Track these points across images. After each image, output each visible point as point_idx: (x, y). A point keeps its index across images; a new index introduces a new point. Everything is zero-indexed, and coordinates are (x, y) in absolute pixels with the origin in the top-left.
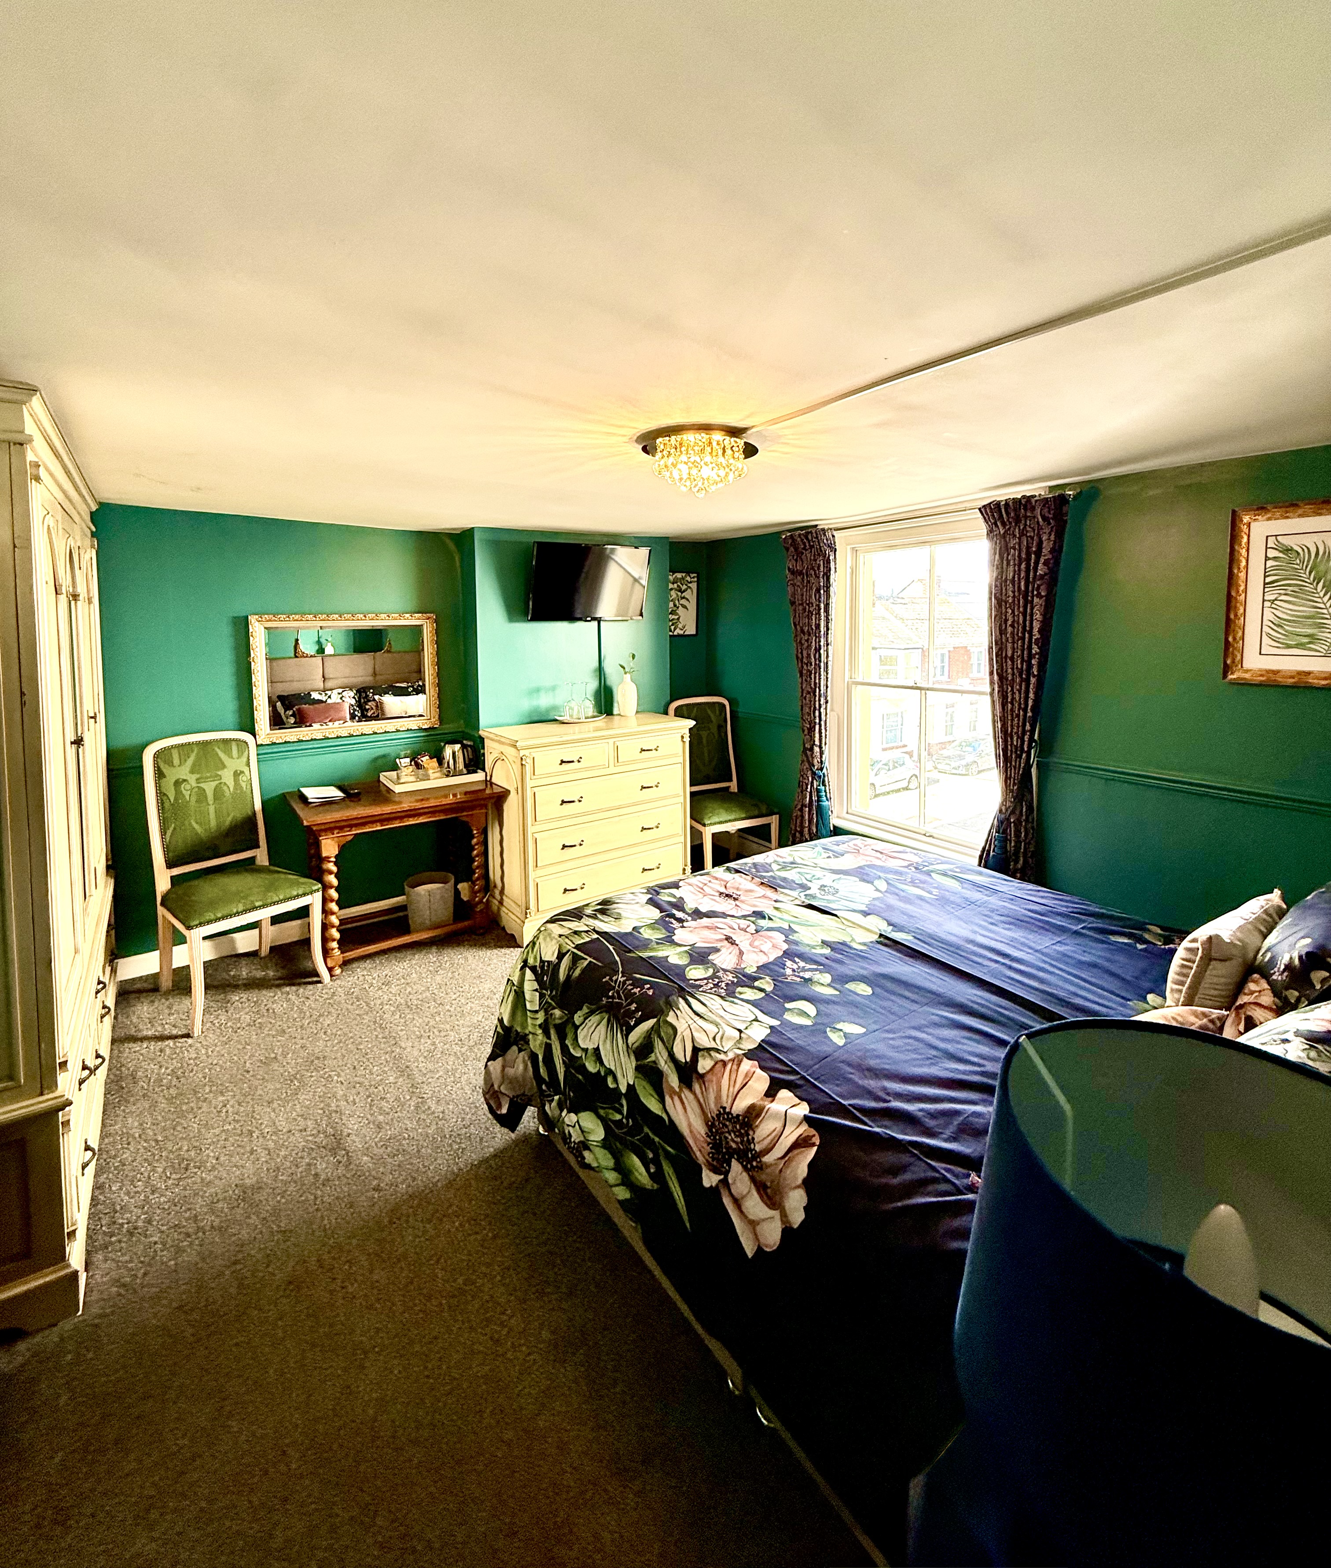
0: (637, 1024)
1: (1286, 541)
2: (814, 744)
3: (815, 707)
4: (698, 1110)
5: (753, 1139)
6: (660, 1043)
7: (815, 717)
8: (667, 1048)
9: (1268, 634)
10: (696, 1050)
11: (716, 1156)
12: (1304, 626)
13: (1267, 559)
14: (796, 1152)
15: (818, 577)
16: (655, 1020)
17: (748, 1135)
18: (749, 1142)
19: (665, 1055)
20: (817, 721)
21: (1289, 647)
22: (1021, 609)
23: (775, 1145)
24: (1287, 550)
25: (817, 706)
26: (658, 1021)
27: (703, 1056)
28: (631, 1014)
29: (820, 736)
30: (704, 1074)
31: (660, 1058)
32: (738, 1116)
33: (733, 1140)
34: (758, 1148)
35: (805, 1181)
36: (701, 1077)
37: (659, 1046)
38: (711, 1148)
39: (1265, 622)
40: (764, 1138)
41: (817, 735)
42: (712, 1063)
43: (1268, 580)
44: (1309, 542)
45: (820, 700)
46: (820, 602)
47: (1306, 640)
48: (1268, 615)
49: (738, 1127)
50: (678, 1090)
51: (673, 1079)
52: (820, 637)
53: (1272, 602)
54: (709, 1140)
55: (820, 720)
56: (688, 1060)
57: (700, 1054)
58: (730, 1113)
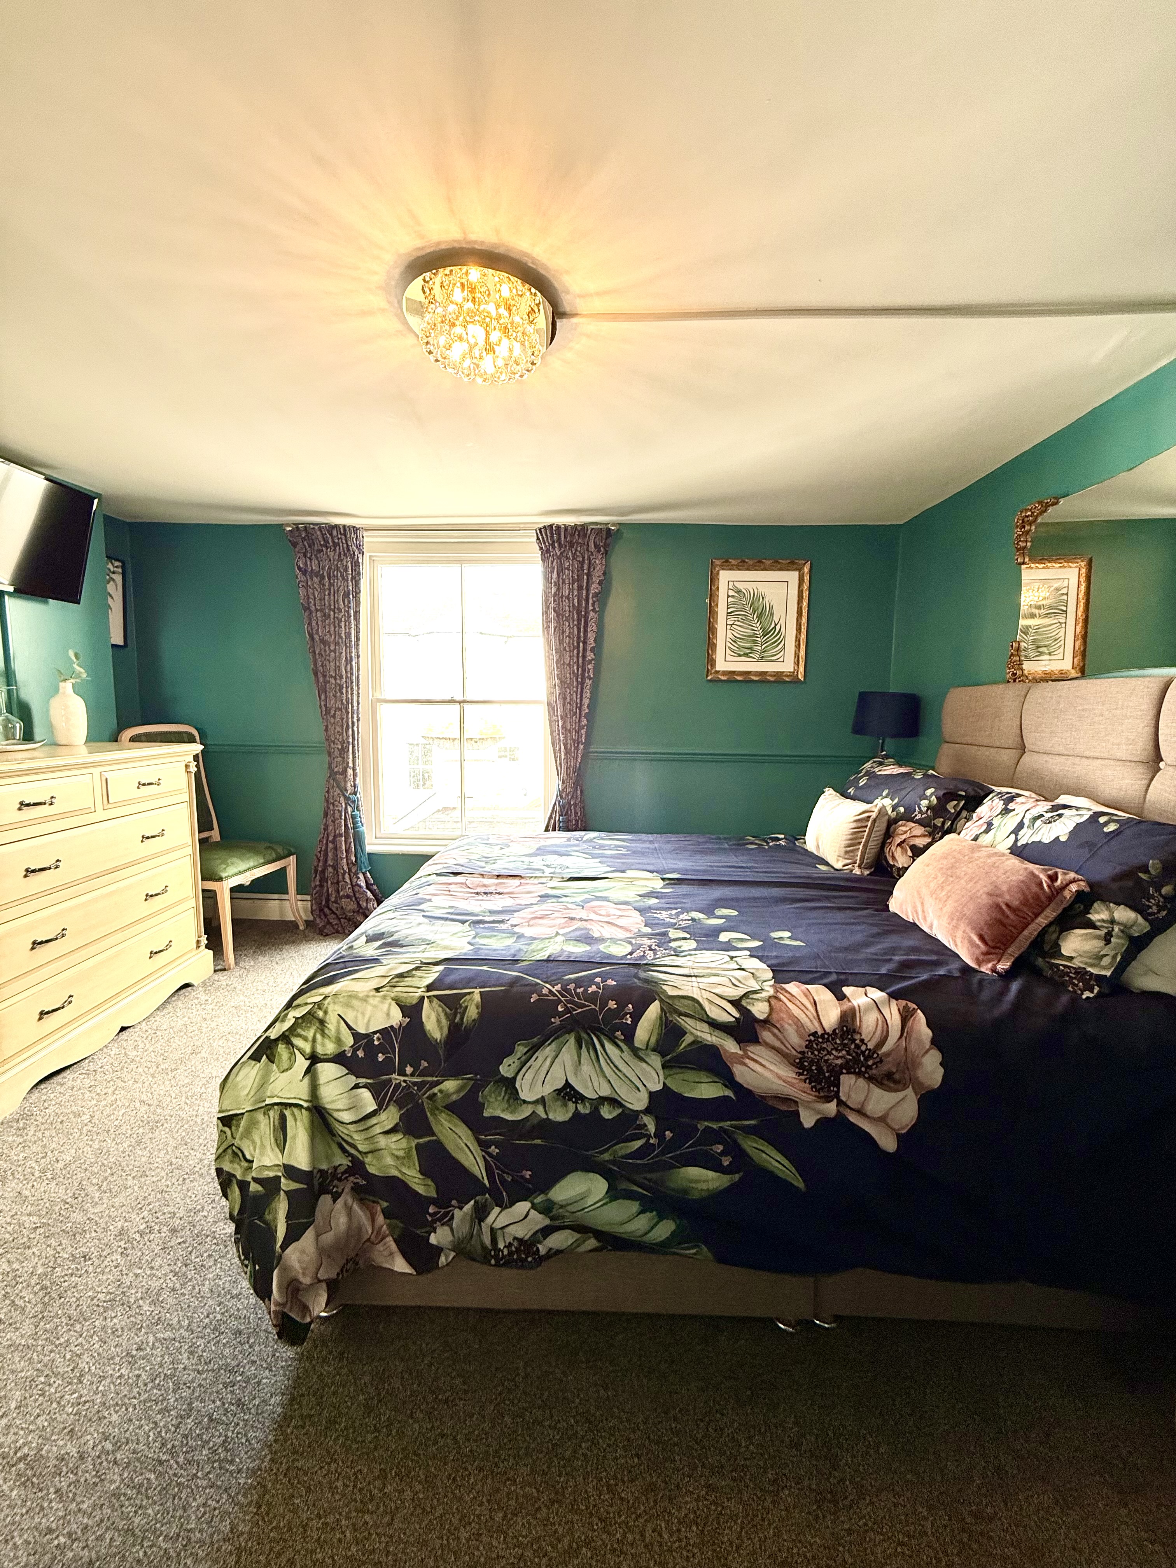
0: (637, 1016)
1: (739, 586)
2: (348, 766)
3: (348, 724)
4: (776, 1058)
5: (862, 1041)
6: (687, 1019)
7: (348, 737)
8: (702, 1020)
9: (729, 648)
10: (736, 1003)
11: (819, 1087)
12: (748, 642)
13: (729, 596)
14: (910, 1023)
15: (347, 581)
16: (657, 1003)
17: (854, 1041)
18: (858, 1047)
19: (705, 1027)
20: (351, 740)
21: (740, 655)
22: (576, 623)
23: (888, 1031)
24: (739, 591)
25: (350, 724)
26: (661, 1001)
27: (748, 1003)
28: (619, 1013)
29: (354, 757)
30: (768, 1016)
31: (699, 1034)
32: (834, 1030)
33: (837, 1058)
34: (871, 1046)
35: (934, 1042)
36: (766, 1021)
37: (688, 1024)
38: (810, 1083)
39: (728, 639)
40: (874, 1033)
41: (351, 756)
42: (766, 1004)
43: (729, 610)
44: (750, 586)
45: (352, 718)
46: (349, 607)
47: (748, 651)
48: (729, 635)
49: (838, 1041)
50: (741, 1052)
51: (730, 1046)
52: (350, 647)
53: (731, 625)
54: (803, 1077)
55: (353, 739)
56: (737, 1016)
57: (744, 1003)
58: (825, 1033)
